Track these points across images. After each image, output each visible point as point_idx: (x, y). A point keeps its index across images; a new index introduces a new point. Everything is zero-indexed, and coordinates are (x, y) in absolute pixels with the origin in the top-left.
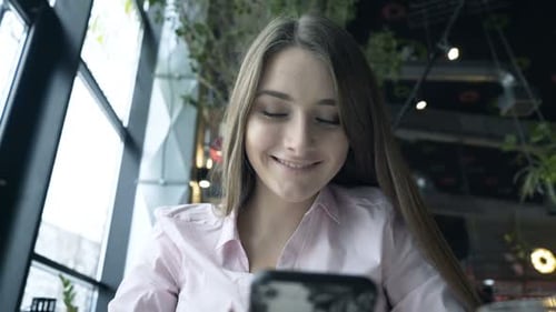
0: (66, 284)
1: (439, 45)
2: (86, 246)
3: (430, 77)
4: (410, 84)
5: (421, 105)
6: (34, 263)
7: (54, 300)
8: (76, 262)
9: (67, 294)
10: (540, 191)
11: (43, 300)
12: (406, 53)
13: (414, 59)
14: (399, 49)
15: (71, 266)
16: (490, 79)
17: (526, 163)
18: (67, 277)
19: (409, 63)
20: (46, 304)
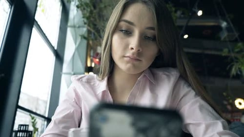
0: (33, 118)
1: (194, 9)
2: (40, 102)
3: (190, 24)
4: (180, 27)
5: (186, 36)
6: (18, 110)
7: (28, 125)
8: (36, 109)
9: (33, 123)
10: (239, 73)
11: (23, 125)
12: (179, 13)
13: (182, 16)
14: (176, 12)
15: (34, 111)
16: (216, 24)
17: (232, 61)
18: (33, 115)
19: (180, 18)
20: (24, 127)
